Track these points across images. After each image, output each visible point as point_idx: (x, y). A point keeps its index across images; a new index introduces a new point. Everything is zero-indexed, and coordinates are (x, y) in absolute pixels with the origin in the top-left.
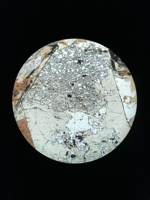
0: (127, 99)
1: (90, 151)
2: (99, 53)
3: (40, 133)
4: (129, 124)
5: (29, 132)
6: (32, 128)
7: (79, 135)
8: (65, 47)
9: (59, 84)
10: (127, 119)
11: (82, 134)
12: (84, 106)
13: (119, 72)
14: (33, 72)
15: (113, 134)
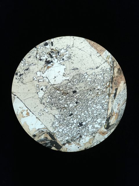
0: (26, 114)
1: (34, 56)
2: (68, 140)
3: (83, 49)
7: (50, 64)
8: (99, 131)
9: (88, 97)
10: (17, 97)
11: (48, 66)
12: (58, 90)
14: (115, 96)
15: (23, 79)
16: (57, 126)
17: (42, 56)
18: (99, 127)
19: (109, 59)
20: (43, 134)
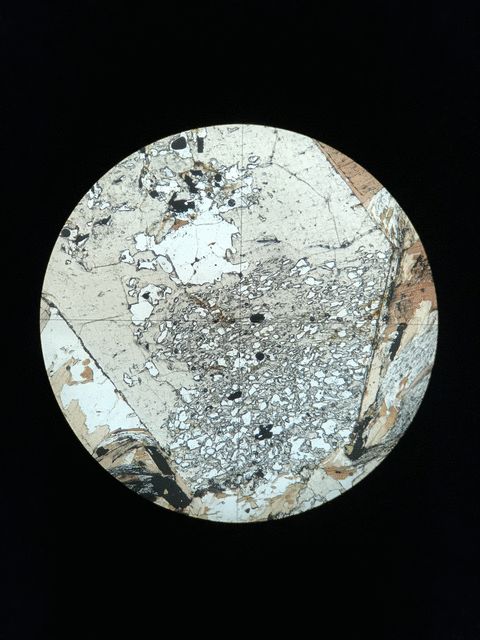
1: (134, 178)
2: (215, 481)
3: (303, 175)
4: (46, 301)
7: (186, 213)
8: (325, 462)
9: (303, 343)
10: (59, 313)
12: (201, 304)
13: (136, 447)
14: (395, 348)
15: (85, 253)
16: (182, 427)
17: (162, 183)
18: (327, 447)
19: (388, 219)
20: (133, 448)
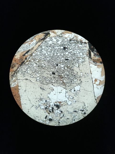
0: (97, 81)
1: (64, 118)
2: (80, 44)
3: (28, 99)
4: (96, 101)
5: (19, 97)
6: (22, 94)
7: (57, 104)
8: (55, 35)
9: (47, 63)
10: (95, 97)
11: (59, 104)
12: (64, 83)
13: (94, 60)
14: (28, 52)
15: (83, 107)
